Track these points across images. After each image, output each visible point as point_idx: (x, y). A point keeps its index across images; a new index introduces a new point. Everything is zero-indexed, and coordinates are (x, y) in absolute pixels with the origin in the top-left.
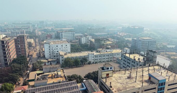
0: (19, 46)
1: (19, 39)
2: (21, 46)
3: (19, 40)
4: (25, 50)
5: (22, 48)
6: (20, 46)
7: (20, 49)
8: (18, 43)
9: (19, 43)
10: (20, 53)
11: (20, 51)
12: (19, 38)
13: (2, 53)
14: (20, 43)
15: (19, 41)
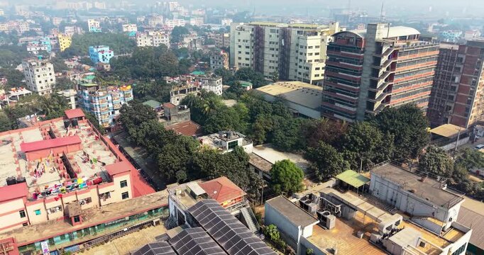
0: (454, 79)
1: (462, 53)
2: (463, 80)
3: (464, 57)
4: (473, 98)
5: (461, 89)
6: (457, 80)
7: (454, 88)
8: (456, 68)
9: (459, 68)
10: (448, 104)
11: (451, 98)
12: (467, 48)
13: (368, 80)
14: (462, 67)
15: (463, 61)
